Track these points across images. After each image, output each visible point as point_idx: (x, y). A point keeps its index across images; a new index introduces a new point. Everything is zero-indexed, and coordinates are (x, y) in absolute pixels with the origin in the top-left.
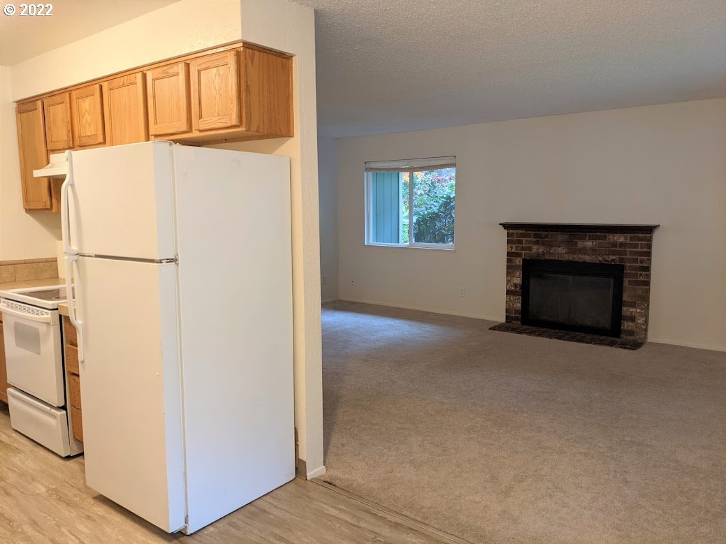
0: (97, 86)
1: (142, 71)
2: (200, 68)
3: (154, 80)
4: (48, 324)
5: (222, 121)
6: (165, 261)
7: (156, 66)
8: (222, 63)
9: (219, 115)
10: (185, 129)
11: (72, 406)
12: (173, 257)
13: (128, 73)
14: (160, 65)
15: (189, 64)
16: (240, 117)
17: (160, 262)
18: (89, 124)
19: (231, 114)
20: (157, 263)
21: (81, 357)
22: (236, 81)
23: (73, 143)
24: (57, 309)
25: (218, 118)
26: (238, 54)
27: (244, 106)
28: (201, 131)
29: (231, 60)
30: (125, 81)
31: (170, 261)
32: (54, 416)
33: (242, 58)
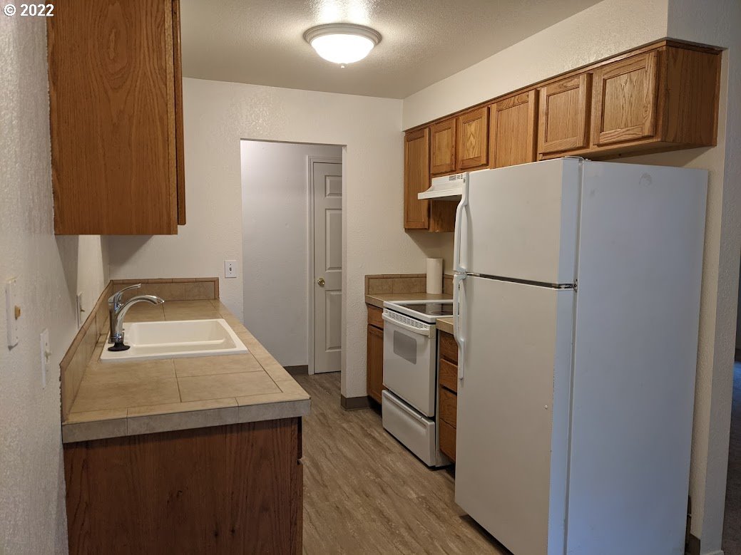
0: (486, 109)
1: (535, 88)
2: (606, 77)
3: (548, 96)
4: (426, 336)
5: (631, 132)
6: (564, 286)
7: (552, 81)
8: (638, 67)
9: (626, 126)
10: (581, 145)
11: (440, 418)
12: (572, 283)
13: (520, 92)
14: (557, 79)
15: (592, 74)
16: (655, 125)
17: (559, 287)
18: (474, 148)
19: (644, 124)
20: (555, 287)
21: (460, 374)
22: (654, 85)
23: (455, 166)
24: (435, 323)
25: (624, 130)
26: (659, 55)
27: (661, 113)
28: (599, 145)
29: (650, 62)
30: (516, 100)
31: (569, 286)
32: (424, 425)
33: (664, 57)
